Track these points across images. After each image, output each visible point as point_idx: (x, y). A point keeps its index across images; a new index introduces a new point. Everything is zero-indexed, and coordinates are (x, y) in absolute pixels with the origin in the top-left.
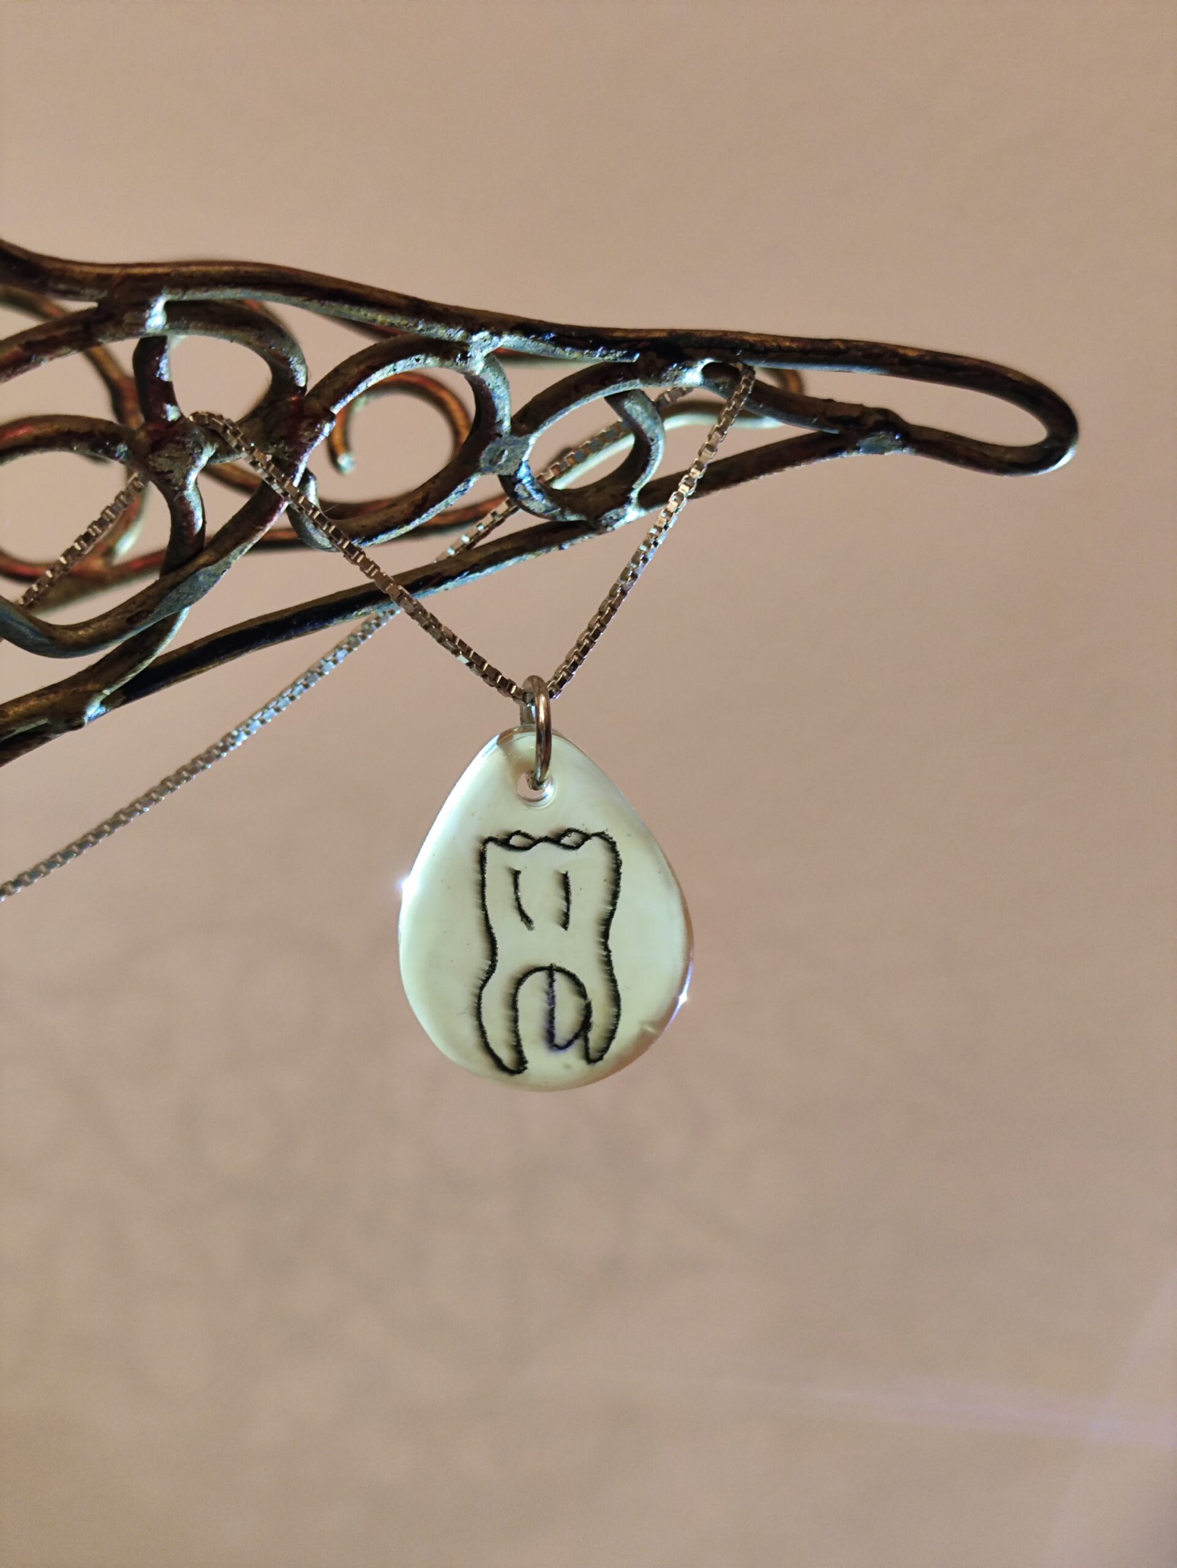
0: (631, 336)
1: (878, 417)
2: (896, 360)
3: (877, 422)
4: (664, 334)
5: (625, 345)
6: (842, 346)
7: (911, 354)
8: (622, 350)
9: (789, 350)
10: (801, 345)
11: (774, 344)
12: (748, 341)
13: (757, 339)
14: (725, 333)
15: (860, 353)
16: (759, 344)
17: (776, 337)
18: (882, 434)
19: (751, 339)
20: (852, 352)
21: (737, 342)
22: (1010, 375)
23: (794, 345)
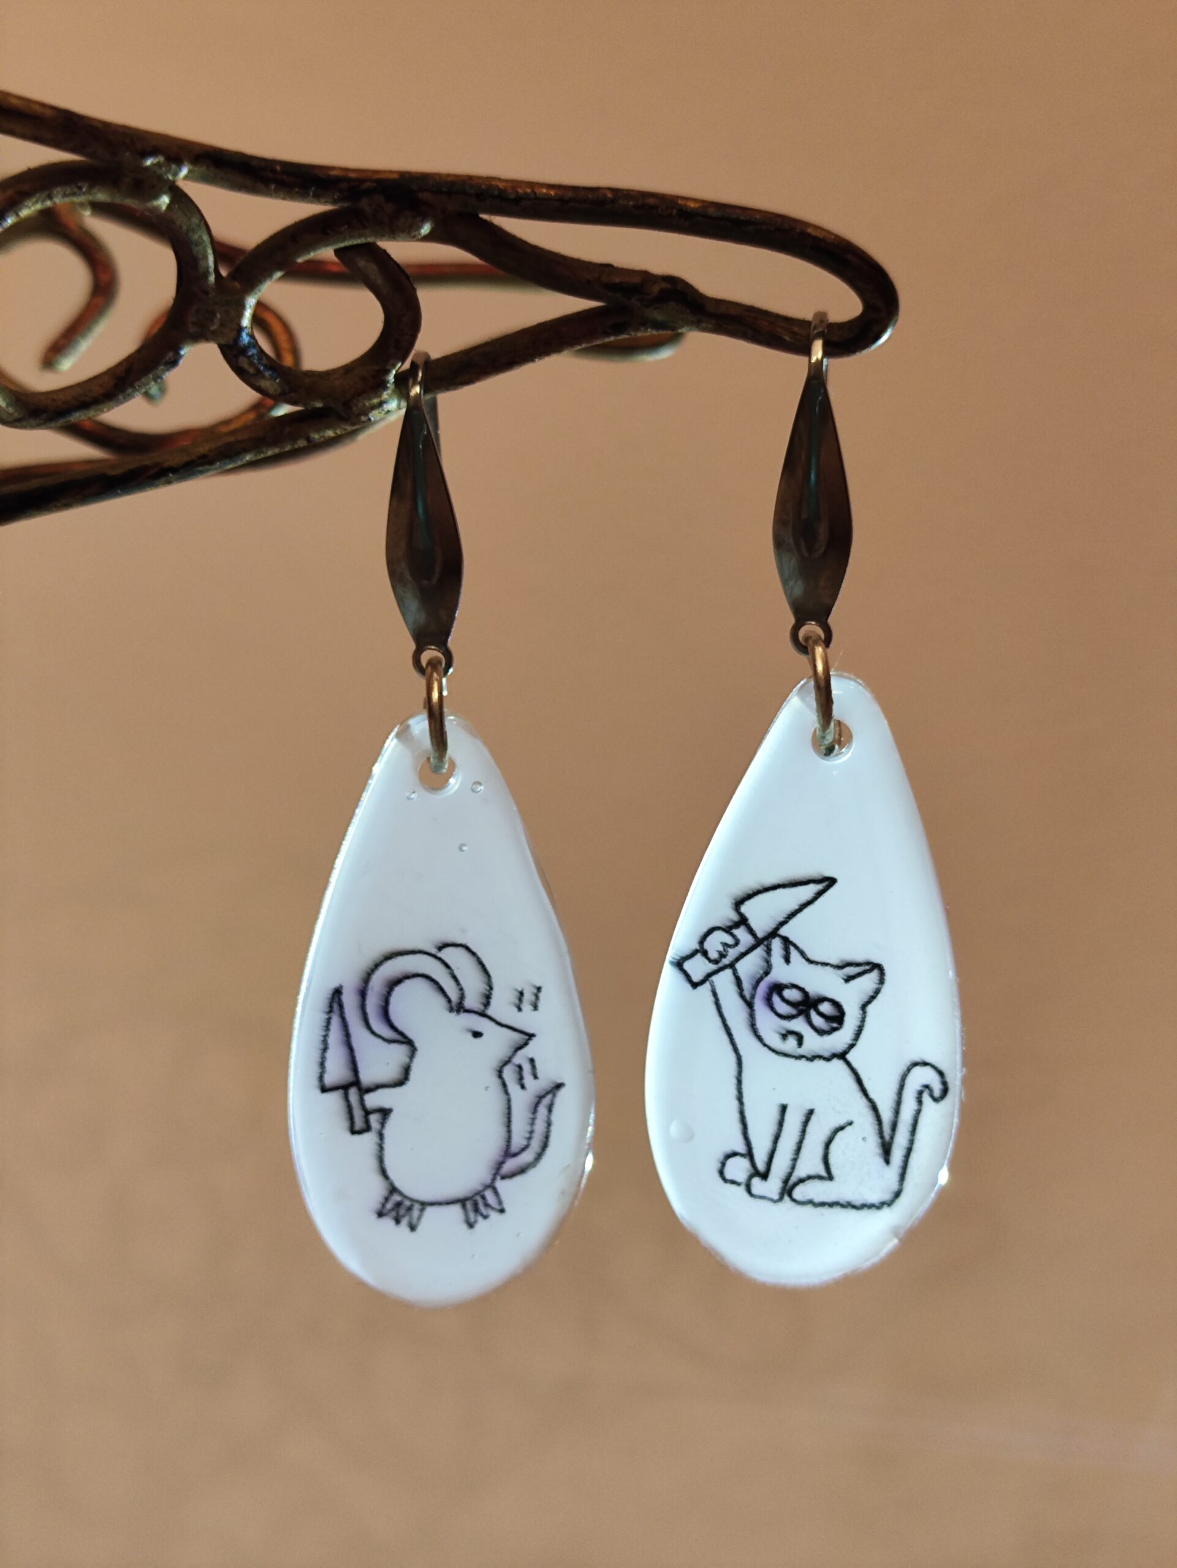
0: (352, 175)
1: (664, 285)
2: (675, 211)
3: (662, 290)
4: (396, 176)
5: (344, 185)
6: (609, 195)
7: (692, 205)
8: (341, 190)
9: (547, 199)
11: (529, 191)
12: (497, 186)
13: (509, 184)
14: (470, 178)
15: (631, 203)
16: (510, 191)
17: (531, 184)
18: (672, 306)
19: (501, 185)
20: (621, 202)
21: (483, 187)
22: (810, 230)
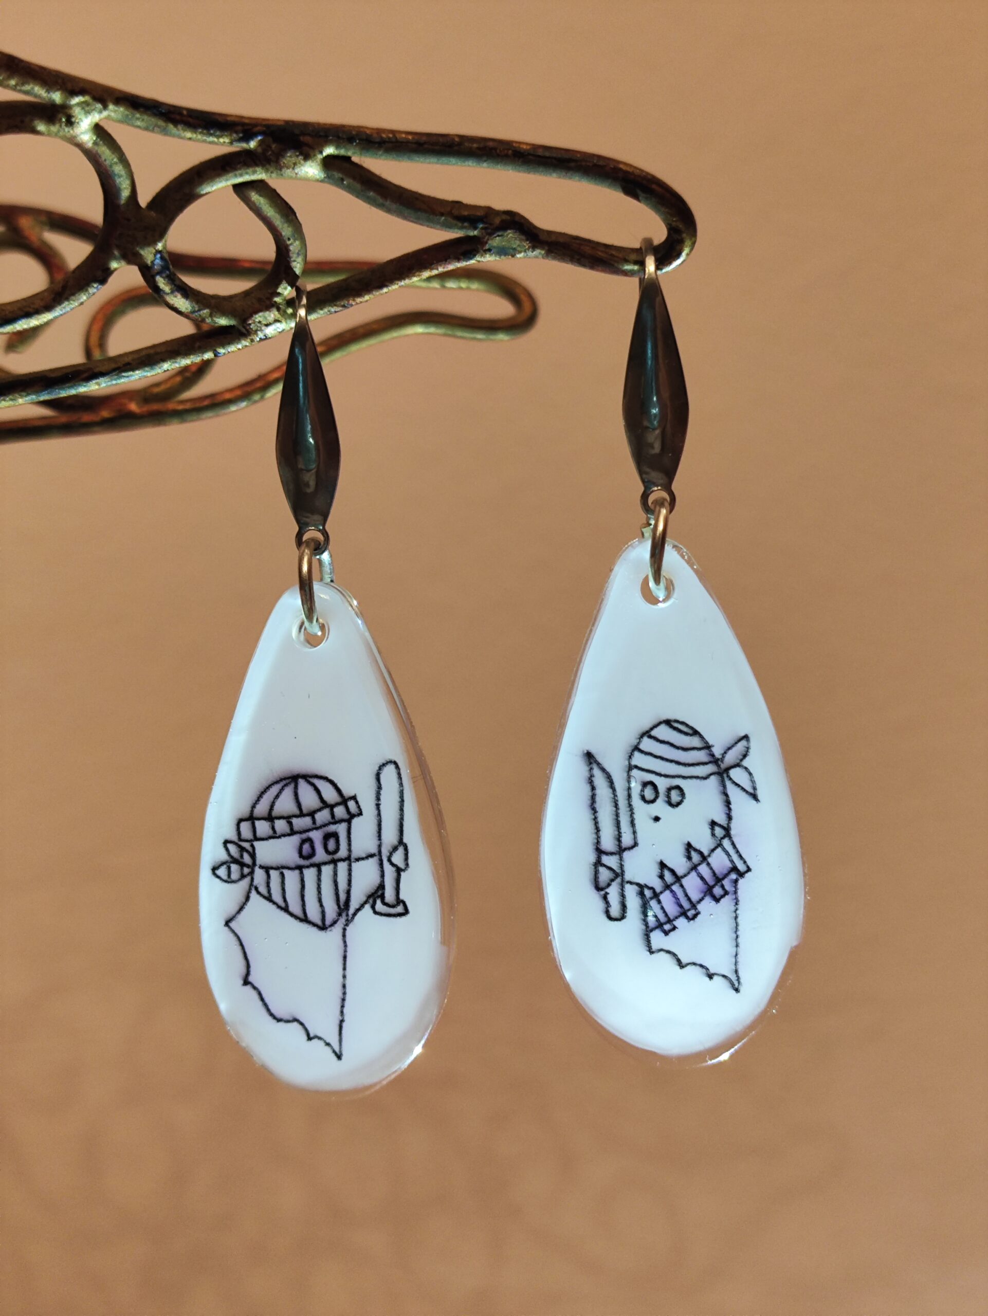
1: (504, 217)
3: (502, 221)
4: (282, 123)
5: (240, 128)
6: (457, 139)
8: (236, 132)
10: (416, 137)
11: (391, 136)
12: (365, 133)
13: (375, 132)
14: (343, 126)
15: (475, 145)
16: (375, 135)
17: (393, 132)
18: (510, 234)
19: (368, 132)
20: (466, 144)
21: (354, 133)
23: (410, 137)
